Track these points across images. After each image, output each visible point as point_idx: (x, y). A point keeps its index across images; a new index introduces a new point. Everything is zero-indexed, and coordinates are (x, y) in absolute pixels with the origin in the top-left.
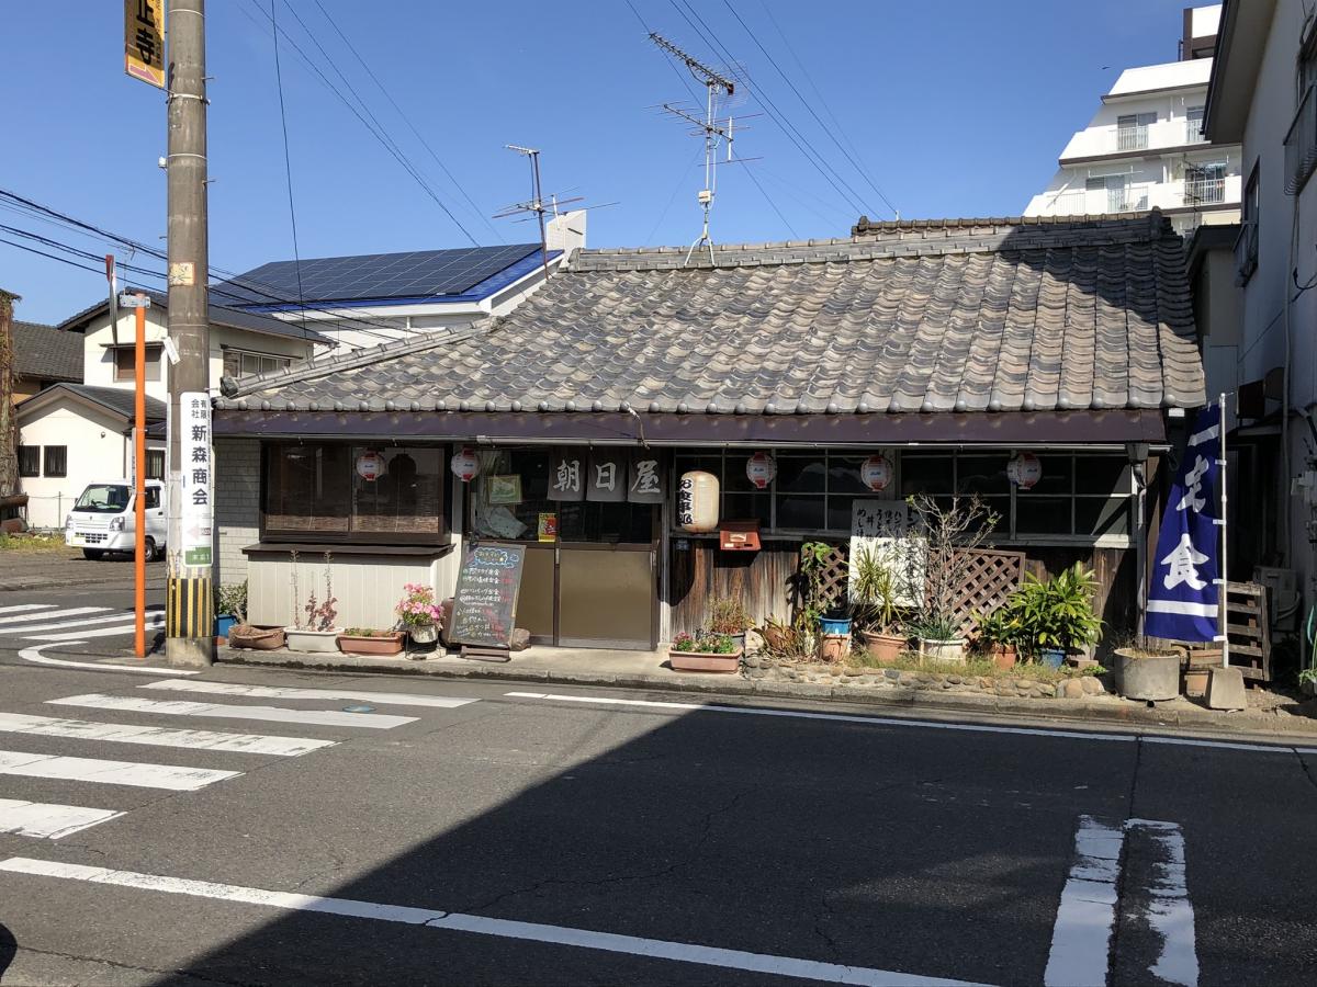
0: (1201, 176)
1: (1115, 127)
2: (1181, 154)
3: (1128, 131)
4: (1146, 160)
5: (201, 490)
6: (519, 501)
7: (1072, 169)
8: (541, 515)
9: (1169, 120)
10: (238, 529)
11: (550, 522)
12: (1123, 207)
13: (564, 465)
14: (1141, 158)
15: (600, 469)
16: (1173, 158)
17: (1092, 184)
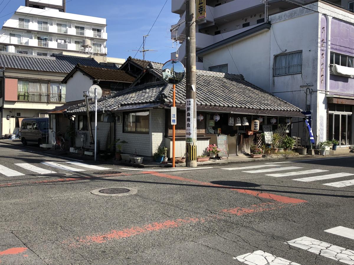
0: (41, 39)
1: (18, 21)
2: (37, 33)
3: (22, 23)
4: (27, 32)
5: (188, 123)
6: (214, 126)
7: (5, 29)
8: (218, 129)
9: (33, 23)
10: (157, 133)
11: (220, 130)
12: (21, 43)
13: (231, 118)
14: (26, 31)
15: (237, 119)
16: (34, 33)
17: (11, 35)
